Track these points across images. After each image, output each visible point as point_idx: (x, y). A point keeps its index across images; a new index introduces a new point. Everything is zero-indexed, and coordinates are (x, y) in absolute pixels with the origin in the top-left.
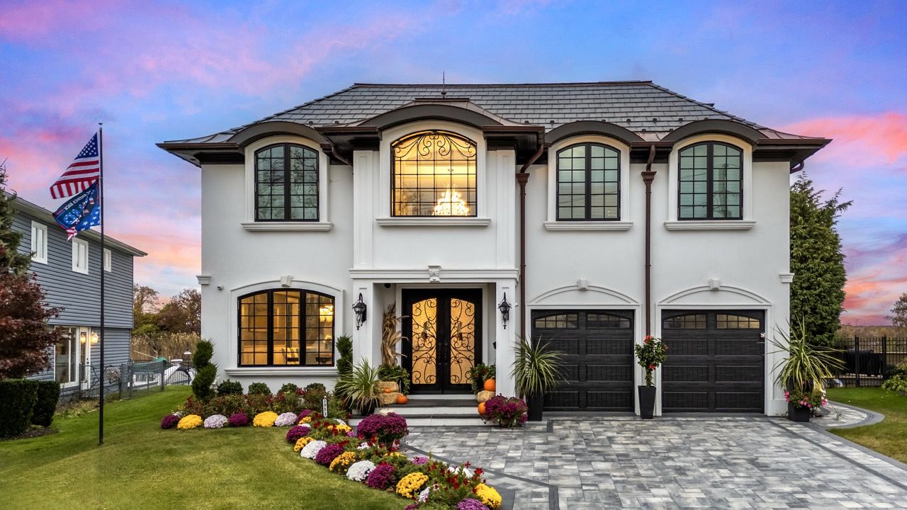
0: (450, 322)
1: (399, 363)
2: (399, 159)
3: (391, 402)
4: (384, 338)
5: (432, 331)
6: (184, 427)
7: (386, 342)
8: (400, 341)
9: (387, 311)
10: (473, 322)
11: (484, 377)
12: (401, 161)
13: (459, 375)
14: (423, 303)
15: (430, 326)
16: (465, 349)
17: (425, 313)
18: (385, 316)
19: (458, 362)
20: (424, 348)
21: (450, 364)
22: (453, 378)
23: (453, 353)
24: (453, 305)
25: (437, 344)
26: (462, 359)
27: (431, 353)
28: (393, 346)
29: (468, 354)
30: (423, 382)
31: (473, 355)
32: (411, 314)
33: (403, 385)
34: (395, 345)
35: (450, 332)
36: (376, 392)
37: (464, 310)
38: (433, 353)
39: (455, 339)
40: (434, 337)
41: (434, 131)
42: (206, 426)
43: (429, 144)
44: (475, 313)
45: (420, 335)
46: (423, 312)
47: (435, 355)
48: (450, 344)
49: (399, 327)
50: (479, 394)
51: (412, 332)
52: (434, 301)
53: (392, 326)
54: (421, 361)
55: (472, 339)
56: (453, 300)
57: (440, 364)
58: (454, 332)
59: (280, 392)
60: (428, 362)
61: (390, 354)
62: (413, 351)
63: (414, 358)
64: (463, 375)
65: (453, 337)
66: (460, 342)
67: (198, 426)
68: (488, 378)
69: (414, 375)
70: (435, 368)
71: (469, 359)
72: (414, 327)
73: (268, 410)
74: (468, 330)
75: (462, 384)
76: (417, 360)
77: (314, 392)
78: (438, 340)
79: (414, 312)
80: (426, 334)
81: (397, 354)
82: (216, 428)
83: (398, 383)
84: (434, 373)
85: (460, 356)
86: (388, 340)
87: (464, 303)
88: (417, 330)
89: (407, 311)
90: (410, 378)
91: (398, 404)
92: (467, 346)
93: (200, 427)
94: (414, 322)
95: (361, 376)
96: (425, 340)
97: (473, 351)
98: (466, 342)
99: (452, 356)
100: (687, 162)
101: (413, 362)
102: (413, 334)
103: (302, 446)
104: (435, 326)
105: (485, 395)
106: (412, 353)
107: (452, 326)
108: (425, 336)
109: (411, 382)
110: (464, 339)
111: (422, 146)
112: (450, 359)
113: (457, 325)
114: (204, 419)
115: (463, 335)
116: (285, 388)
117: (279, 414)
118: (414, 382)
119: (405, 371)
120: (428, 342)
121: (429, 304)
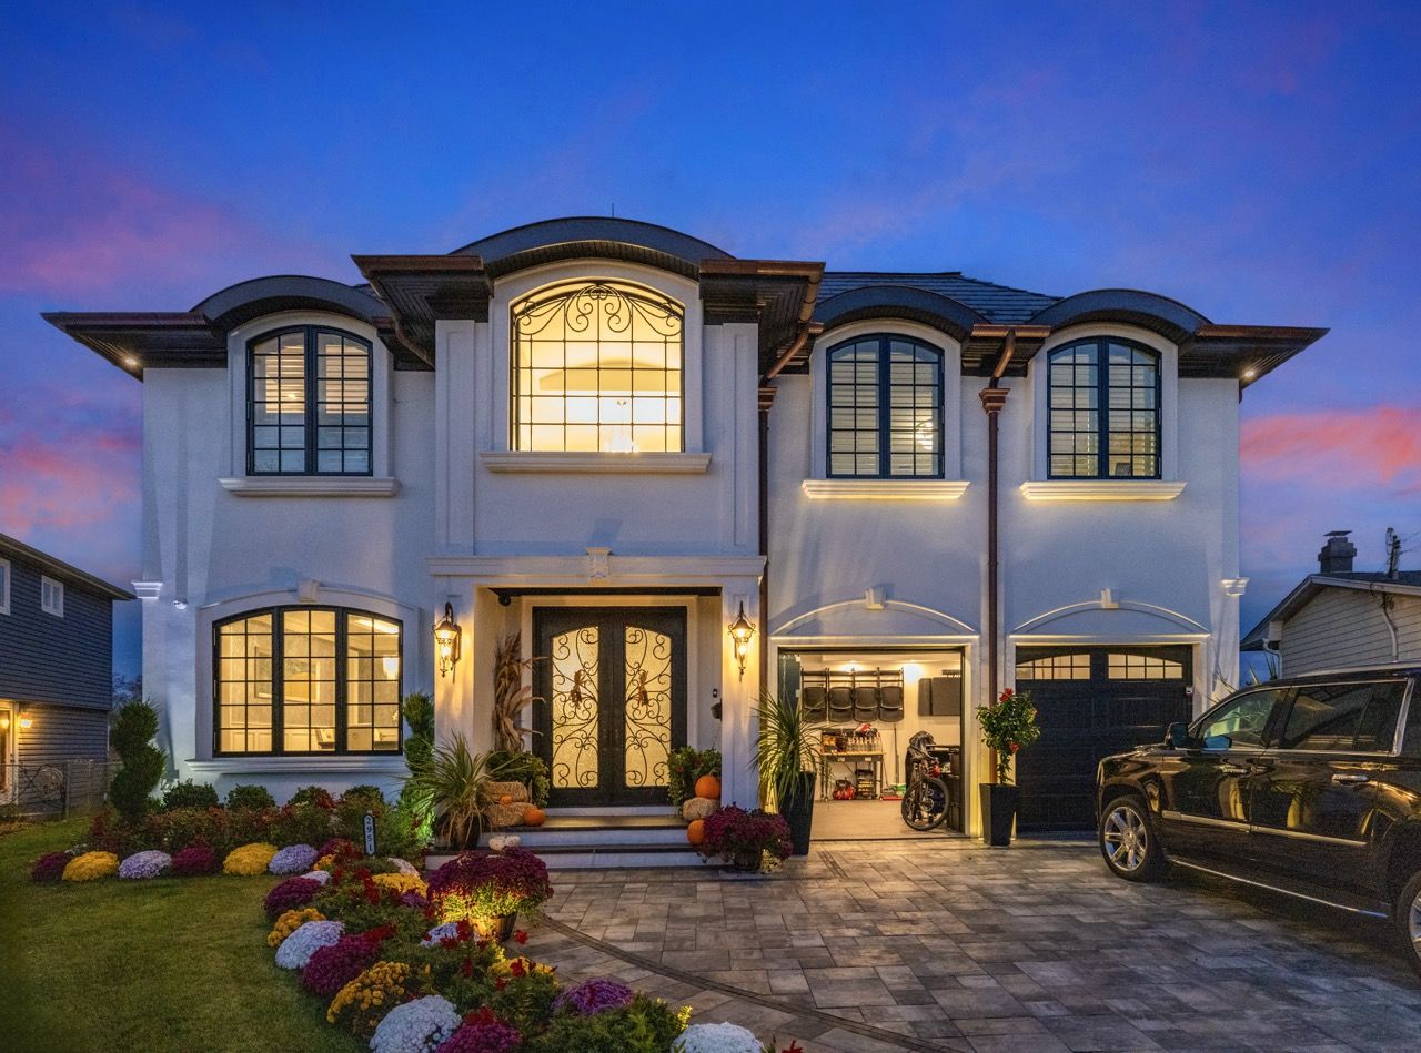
0: (625, 671)
1: (527, 747)
2: (528, 338)
3: (512, 823)
4: (499, 700)
5: (591, 688)
6: (74, 878)
7: (502, 706)
8: (530, 706)
9: (504, 649)
10: (668, 671)
11: (696, 772)
12: (531, 341)
13: (642, 770)
14: (572, 635)
15: (587, 678)
16: (654, 721)
17: (575, 654)
18: (499, 657)
19: (640, 745)
20: (576, 721)
21: (624, 751)
22: (629, 776)
23: (631, 729)
24: (629, 639)
25: (599, 712)
26: (648, 740)
27: (588, 729)
28: (515, 715)
29: (658, 731)
30: (573, 784)
31: (668, 732)
32: (551, 656)
33: (535, 789)
34: (519, 712)
35: (625, 691)
36: (480, 801)
37: (650, 648)
38: (593, 729)
39: (634, 703)
40: (593, 698)
41: (599, 283)
42: (123, 874)
43: (588, 308)
44: (672, 654)
45: (568, 695)
46: (573, 652)
47: (595, 733)
48: (624, 713)
49: (527, 678)
50: (686, 803)
51: (551, 689)
52: (594, 631)
53: (515, 678)
54: (569, 745)
55: (666, 704)
56: (630, 630)
57: (605, 750)
58: (632, 689)
59: (291, 804)
60: (583, 746)
61: (512, 730)
62: (555, 726)
63: (556, 740)
64: (650, 770)
65: (630, 699)
66: (643, 709)
67: (106, 875)
68: (704, 773)
69: (556, 771)
70: (596, 757)
71: (660, 741)
72: (556, 680)
73: (259, 841)
74: (659, 687)
75: (647, 788)
76: (562, 742)
77: (355, 804)
78: (600, 705)
79: (556, 653)
80: (579, 694)
81: (524, 730)
82: (143, 878)
83: (527, 785)
84: (594, 766)
85: (644, 734)
86: (506, 703)
87: (651, 635)
88: (562, 686)
89: (542, 648)
90: (549, 775)
91: (524, 826)
92: (658, 716)
93: (111, 876)
94: (555, 672)
95: (450, 770)
96: (577, 705)
97: (668, 725)
98: (654, 708)
99: (628, 734)
100: (1062, 375)
101: (555, 747)
102: (555, 693)
103: (286, 932)
104: (595, 679)
105: (699, 806)
106: (551, 730)
107: (629, 678)
108: (576, 696)
109: (551, 783)
110: (651, 703)
111: (573, 313)
112: (624, 740)
113: (638, 676)
114: (120, 860)
115: (650, 696)
116: (300, 796)
117: (280, 849)
118: (556, 784)
119: (540, 760)
120: (583, 708)
121: (585, 638)
